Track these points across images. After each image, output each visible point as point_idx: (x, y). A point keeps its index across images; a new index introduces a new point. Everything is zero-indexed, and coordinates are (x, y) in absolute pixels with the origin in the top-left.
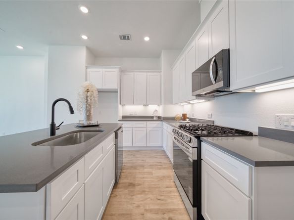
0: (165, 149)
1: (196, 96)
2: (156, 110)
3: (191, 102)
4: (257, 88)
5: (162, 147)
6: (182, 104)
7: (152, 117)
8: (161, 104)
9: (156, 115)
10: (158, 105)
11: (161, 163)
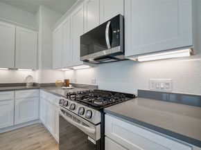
0: (43, 121)
1: (84, 61)
2: (30, 76)
3: (75, 68)
4: (139, 57)
5: (39, 119)
6: (63, 70)
7: (24, 84)
8: (38, 69)
9: (29, 81)
10: (33, 70)
11: (38, 143)
